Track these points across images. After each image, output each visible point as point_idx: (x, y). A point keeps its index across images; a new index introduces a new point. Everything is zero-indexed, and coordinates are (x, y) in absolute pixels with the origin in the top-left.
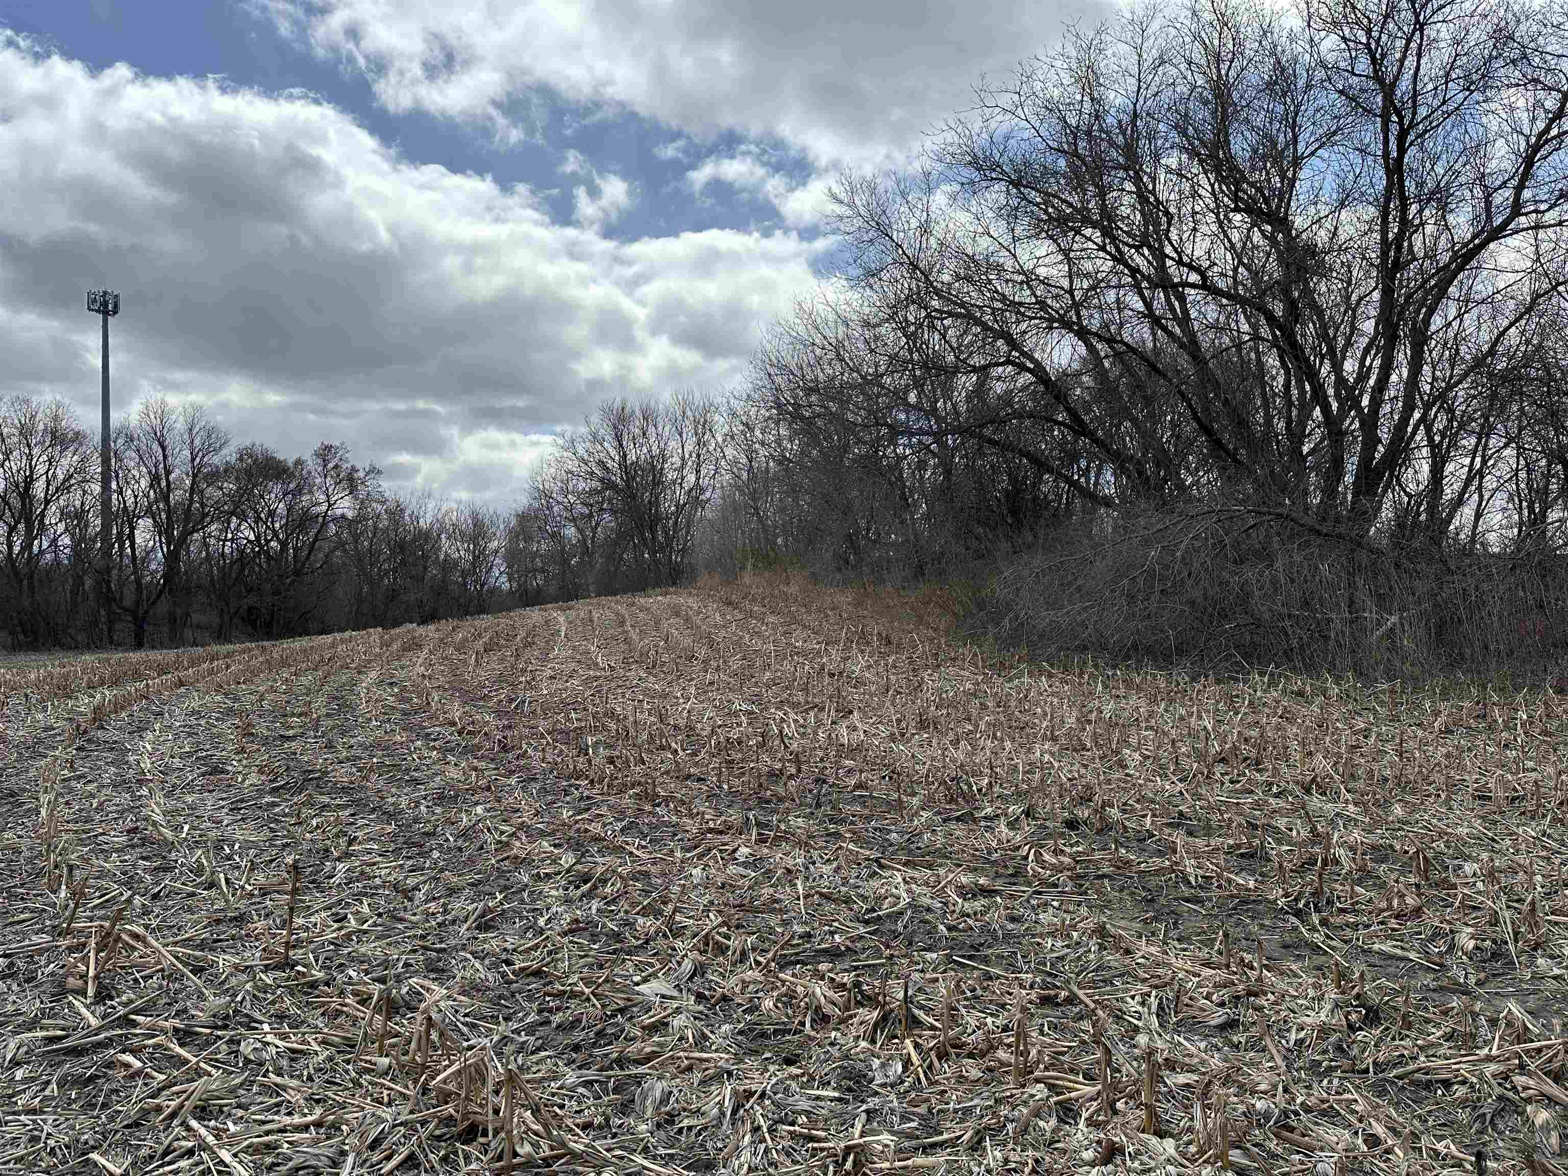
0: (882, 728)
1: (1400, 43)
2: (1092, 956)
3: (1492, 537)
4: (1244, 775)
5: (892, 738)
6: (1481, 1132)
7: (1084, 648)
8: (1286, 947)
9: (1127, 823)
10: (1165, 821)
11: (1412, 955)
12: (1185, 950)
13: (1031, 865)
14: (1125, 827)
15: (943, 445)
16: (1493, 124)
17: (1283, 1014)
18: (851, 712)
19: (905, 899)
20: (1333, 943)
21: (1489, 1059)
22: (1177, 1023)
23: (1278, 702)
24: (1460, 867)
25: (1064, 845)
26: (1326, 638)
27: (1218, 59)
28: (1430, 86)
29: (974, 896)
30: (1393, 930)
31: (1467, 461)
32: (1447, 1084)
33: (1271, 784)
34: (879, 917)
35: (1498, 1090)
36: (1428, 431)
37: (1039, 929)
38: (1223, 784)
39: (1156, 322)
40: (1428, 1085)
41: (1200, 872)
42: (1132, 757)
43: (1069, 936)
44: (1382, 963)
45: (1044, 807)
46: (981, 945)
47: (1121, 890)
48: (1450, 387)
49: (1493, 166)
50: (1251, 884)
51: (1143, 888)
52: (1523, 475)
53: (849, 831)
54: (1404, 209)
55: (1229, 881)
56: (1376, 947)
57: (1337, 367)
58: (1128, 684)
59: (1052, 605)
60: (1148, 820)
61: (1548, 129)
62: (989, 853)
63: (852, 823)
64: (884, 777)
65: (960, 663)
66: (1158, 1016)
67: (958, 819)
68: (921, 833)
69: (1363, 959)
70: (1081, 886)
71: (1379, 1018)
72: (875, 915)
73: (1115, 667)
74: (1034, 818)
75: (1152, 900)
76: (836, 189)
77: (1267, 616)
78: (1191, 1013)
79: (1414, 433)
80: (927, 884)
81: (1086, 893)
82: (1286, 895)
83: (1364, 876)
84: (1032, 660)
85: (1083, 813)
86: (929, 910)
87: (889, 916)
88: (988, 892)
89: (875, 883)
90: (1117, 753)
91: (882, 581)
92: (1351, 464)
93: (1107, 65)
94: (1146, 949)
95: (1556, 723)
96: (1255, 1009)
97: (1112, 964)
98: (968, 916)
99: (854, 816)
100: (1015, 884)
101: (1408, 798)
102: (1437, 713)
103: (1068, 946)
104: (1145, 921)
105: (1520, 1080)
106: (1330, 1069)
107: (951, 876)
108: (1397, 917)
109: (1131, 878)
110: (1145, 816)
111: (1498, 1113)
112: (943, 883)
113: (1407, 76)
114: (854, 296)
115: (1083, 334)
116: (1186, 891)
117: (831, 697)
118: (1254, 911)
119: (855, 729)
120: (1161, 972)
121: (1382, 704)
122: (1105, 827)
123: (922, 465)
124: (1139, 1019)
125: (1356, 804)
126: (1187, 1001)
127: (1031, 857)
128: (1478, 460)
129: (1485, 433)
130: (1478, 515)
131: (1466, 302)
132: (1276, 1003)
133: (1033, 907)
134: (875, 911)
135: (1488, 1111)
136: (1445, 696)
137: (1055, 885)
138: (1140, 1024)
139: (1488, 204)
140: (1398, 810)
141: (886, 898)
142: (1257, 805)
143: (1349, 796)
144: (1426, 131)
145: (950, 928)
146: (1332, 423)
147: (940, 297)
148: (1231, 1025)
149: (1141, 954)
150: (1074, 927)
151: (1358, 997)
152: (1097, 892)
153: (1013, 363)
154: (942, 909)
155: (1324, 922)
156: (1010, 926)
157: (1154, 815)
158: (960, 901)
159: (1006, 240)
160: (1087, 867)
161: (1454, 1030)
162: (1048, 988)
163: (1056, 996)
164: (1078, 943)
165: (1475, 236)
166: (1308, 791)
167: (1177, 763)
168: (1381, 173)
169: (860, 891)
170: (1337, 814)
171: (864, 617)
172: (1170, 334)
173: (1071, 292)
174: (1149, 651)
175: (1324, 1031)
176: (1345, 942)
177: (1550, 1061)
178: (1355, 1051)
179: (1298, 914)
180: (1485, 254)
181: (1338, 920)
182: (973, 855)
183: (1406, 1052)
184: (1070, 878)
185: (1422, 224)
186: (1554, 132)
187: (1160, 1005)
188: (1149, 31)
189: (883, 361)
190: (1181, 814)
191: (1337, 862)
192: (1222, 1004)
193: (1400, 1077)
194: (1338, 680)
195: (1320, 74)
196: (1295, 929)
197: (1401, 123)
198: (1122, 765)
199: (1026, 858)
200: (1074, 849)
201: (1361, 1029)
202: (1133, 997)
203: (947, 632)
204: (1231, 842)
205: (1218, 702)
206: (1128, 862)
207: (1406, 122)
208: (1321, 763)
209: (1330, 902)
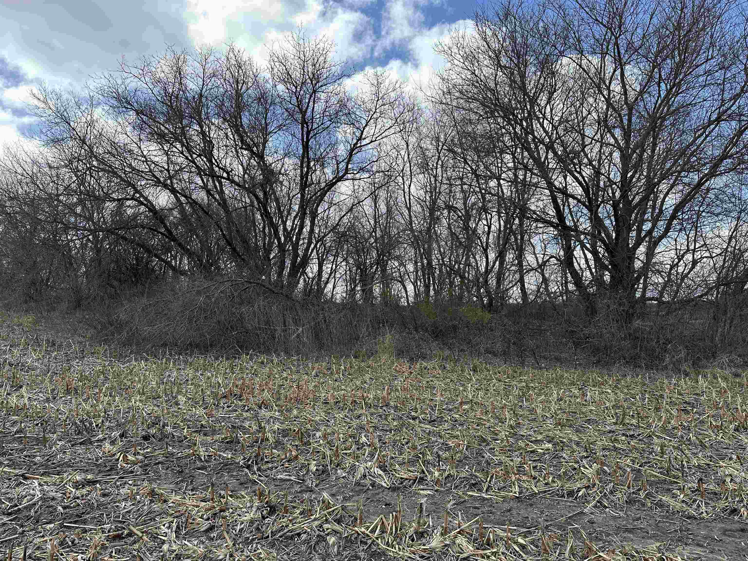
0: (41, 395)
1: (308, 96)
2: (145, 507)
3: (338, 296)
4: (234, 403)
5: (48, 400)
6: (310, 553)
7: (165, 345)
8: (241, 484)
9: (175, 434)
10: (194, 430)
11: (293, 478)
12: (194, 495)
13: (121, 464)
14: (173, 436)
15: (96, 237)
16: (340, 136)
17: (235, 518)
18: (21, 387)
19: (39, 495)
20: (262, 478)
21: (315, 519)
22: (185, 534)
23: (252, 367)
24: (315, 435)
25: (140, 449)
26: (274, 338)
27: (237, 82)
28: (318, 116)
29: (83, 486)
30: (287, 467)
31: (330, 266)
32: (299, 535)
33: (245, 406)
34: (19, 509)
35: (317, 532)
36: (317, 252)
37: (119, 498)
38: (224, 408)
39: (208, 192)
40: (292, 538)
41: (207, 453)
42: (182, 399)
43: (135, 499)
44: (281, 484)
45: (131, 430)
46: (83, 513)
47: (167, 469)
48: (325, 236)
49: (339, 153)
50: (229, 456)
51: (178, 466)
52: (348, 272)
53: (8, 459)
54: (309, 163)
55: (220, 456)
56: (279, 477)
57: (284, 223)
58: (186, 362)
59: (151, 323)
60: (185, 431)
61: (356, 143)
62: (97, 460)
63: (11, 454)
64: (37, 425)
65: (96, 355)
66: (176, 532)
67: (81, 443)
68: (56, 455)
69: (273, 483)
70: (146, 470)
71: (275, 510)
72: (16, 508)
73: (180, 354)
74: (126, 437)
75: (182, 472)
76: (35, 91)
77: (250, 328)
78: (193, 527)
79: (311, 253)
80: (54, 484)
81: (148, 473)
82: (244, 459)
83: (278, 444)
84: (138, 353)
85: (153, 431)
86: (53, 499)
87: (25, 508)
88: (93, 482)
89: (19, 489)
90: (176, 397)
91: (54, 309)
92: (288, 263)
93: (188, 69)
94: (175, 498)
95: (353, 370)
96: (223, 518)
97: (156, 509)
98: (78, 498)
99: (12, 450)
100: (109, 475)
101: (299, 406)
102: (313, 369)
103: (133, 505)
104: (177, 483)
105: (326, 526)
106: (253, 540)
107: (70, 477)
108: (288, 461)
109: (173, 461)
110: (184, 429)
111: (317, 543)
112: (65, 482)
113: (310, 110)
114: (45, 150)
115: (173, 191)
116: (199, 464)
117: (8, 379)
118: (229, 469)
119: (23, 397)
120: (180, 508)
121: (294, 365)
122: (163, 437)
123: (84, 246)
124: (166, 536)
125: (279, 412)
126: (191, 521)
127: (121, 458)
128: (334, 266)
129: (336, 256)
130: (334, 288)
131: (331, 204)
132: (233, 513)
133: (117, 487)
134: (17, 506)
135: (313, 543)
136: (317, 361)
137: (132, 472)
138: (165, 539)
139: (338, 167)
140: (295, 412)
141: (26, 497)
142: (238, 417)
143: (276, 408)
144: (316, 134)
145: (64, 508)
146: (281, 247)
147: (97, 160)
148: (211, 528)
149: (171, 501)
150: (137, 493)
151: (267, 503)
152: (155, 472)
153: (136, 200)
154: (61, 497)
155: (259, 469)
156: (102, 499)
157: (189, 428)
158: (74, 490)
159: (136, 139)
160: (151, 460)
161: (304, 509)
162: (118, 530)
163: (122, 534)
164: (139, 502)
165: (333, 179)
166: (260, 408)
167: (203, 400)
168: (301, 147)
169: (9, 496)
170: (271, 417)
171: (40, 330)
172: (215, 198)
173: (168, 170)
174: (197, 346)
175: (252, 522)
176: (266, 477)
177: (337, 515)
178: (264, 529)
179: (248, 467)
180: (336, 186)
181: (264, 467)
182: (87, 463)
183: (284, 524)
184: (141, 467)
185: (315, 170)
186: (359, 145)
187: (178, 527)
188: (209, 60)
189: (61, 188)
190: (202, 425)
191: (268, 440)
192: (208, 519)
193: (281, 537)
194: (278, 355)
195: (278, 100)
196: (246, 474)
197: (307, 128)
198: (177, 404)
199: (118, 460)
200: (145, 451)
201: (267, 517)
202: (164, 525)
203: (91, 338)
204: (223, 436)
205: (226, 369)
206: (172, 454)
207: (310, 128)
208: (266, 394)
209: (262, 459)
